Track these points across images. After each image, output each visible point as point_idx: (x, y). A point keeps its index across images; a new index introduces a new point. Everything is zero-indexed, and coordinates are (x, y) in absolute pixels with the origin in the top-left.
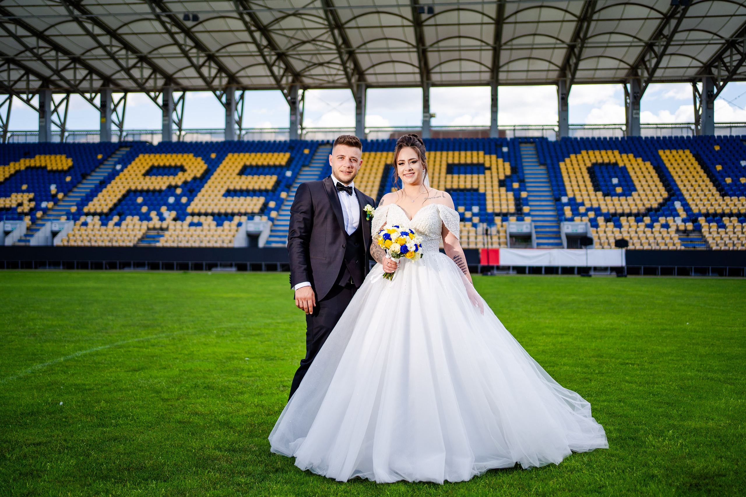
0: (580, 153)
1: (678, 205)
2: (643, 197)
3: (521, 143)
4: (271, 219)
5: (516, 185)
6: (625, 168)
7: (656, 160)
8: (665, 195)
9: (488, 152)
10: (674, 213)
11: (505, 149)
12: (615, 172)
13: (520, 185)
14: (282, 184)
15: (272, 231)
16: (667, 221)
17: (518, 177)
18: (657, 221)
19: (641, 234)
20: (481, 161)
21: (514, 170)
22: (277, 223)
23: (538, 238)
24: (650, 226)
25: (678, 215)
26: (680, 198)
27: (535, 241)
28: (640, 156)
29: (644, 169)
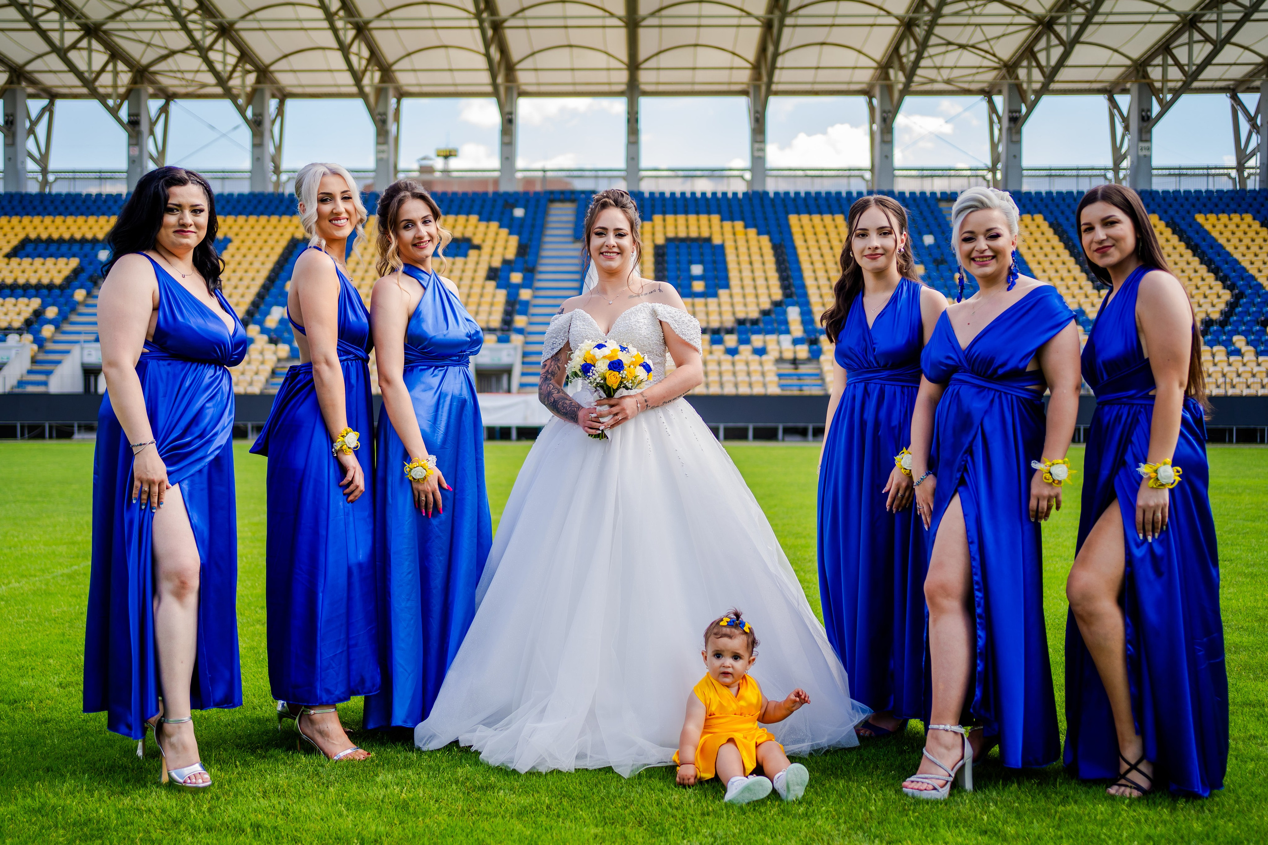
0: (651, 219)
1: (793, 314)
2: (738, 299)
3: (552, 201)
4: (40, 342)
5: (516, 278)
6: (722, 248)
7: (781, 232)
8: (778, 295)
9: (486, 217)
10: (782, 327)
11: (519, 212)
12: (702, 254)
13: (524, 278)
14: (84, 276)
15: (34, 361)
16: (765, 342)
17: (526, 262)
18: (747, 342)
19: (712, 367)
20: (468, 234)
21: (522, 250)
22: (50, 346)
23: (524, 374)
24: (733, 352)
25: (788, 332)
26: (802, 300)
27: (516, 379)
28: (755, 226)
29: (754, 249)
